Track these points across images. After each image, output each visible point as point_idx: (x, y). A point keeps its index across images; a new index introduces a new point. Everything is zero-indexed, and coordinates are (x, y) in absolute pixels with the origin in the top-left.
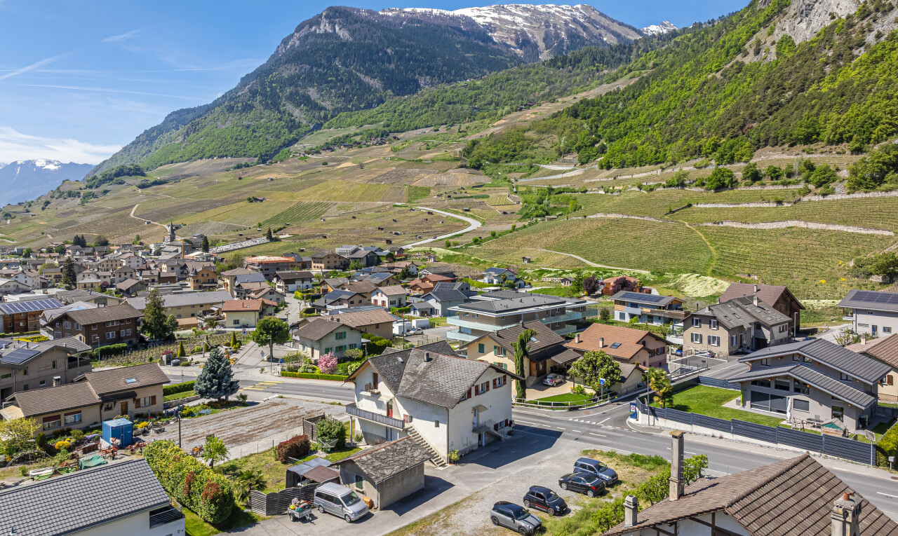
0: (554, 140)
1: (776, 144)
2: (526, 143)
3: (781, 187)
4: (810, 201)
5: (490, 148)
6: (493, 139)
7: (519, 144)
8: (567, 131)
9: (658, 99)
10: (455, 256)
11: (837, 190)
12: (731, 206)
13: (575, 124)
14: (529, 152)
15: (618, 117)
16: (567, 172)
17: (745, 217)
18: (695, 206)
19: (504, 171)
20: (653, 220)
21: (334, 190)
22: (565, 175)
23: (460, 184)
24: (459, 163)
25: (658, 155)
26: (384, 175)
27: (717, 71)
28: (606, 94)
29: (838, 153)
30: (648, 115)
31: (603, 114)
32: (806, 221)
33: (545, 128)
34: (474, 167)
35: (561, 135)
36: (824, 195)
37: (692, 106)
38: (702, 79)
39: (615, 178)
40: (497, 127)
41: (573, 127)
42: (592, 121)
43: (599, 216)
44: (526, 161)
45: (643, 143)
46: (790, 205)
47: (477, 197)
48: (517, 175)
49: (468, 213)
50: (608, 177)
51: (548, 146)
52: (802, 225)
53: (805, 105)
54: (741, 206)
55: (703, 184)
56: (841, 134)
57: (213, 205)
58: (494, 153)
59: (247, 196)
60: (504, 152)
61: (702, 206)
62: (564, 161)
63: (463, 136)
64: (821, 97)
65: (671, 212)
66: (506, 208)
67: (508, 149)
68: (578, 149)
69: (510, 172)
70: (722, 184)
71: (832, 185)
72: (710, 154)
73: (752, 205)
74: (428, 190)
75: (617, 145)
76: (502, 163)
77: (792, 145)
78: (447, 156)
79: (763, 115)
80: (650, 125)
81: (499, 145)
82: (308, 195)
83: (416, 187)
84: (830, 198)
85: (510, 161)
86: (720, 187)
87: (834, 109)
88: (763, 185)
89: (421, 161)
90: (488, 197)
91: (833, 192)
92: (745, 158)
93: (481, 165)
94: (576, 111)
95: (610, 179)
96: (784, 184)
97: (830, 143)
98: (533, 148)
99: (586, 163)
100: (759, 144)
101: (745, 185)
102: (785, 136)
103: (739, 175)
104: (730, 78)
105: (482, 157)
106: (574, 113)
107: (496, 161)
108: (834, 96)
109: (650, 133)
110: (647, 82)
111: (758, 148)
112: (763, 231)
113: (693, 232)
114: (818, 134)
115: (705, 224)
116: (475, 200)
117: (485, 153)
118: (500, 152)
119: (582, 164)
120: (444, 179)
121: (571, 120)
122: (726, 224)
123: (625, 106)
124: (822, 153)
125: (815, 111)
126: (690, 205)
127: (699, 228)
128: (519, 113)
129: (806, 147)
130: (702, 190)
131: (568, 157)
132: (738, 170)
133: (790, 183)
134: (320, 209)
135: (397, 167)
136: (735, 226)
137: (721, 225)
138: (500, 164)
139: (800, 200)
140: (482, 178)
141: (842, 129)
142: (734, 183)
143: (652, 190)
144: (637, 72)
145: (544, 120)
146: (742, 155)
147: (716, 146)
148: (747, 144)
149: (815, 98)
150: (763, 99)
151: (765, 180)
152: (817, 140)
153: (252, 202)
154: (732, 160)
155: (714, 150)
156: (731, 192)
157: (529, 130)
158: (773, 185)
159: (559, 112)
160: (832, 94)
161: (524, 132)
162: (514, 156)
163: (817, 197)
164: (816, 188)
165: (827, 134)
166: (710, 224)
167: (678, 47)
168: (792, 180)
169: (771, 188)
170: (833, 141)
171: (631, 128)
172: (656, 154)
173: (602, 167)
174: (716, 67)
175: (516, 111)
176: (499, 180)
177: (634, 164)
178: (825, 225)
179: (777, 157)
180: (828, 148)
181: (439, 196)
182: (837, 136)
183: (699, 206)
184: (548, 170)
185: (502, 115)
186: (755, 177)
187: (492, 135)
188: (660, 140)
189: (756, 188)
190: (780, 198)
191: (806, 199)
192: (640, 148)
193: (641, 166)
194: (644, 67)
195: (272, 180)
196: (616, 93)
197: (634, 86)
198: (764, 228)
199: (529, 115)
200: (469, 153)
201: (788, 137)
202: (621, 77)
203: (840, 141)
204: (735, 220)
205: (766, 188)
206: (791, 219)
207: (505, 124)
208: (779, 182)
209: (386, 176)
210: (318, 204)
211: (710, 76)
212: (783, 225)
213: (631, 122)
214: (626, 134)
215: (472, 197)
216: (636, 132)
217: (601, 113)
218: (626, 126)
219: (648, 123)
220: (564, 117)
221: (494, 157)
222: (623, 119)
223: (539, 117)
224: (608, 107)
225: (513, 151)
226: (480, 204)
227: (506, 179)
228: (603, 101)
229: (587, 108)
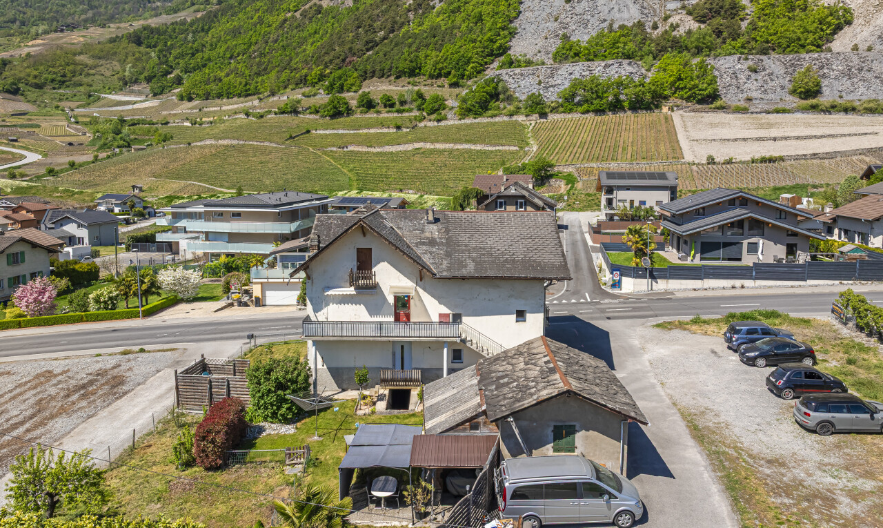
0: (115, 68)
1: (382, 76)
2: (79, 68)
3: (396, 115)
4: (425, 126)
5: (28, 70)
6: (31, 60)
7: (68, 68)
8: (131, 59)
9: (236, 33)
10: (31, 187)
11: (449, 116)
12: (352, 132)
13: (140, 52)
14: (86, 80)
15: (192, 48)
16: (139, 103)
17: (369, 141)
18: (314, 132)
19: (52, 99)
20: (274, 145)
22: (136, 106)
25: (248, 87)
27: (296, 11)
28: (172, 23)
29: (439, 86)
30: (228, 48)
31: (172, 45)
32: (432, 142)
33: (104, 53)
34: (8, 92)
35: (123, 62)
36: (439, 121)
37: (276, 41)
38: (281, 17)
39: (200, 110)
40: (34, 47)
41: (137, 55)
42: (159, 51)
43: (208, 142)
44: (82, 89)
45: (227, 75)
46: (408, 130)
47: (22, 126)
48: (73, 105)
49: (16, 144)
50: (191, 109)
51: (108, 73)
52: (429, 146)
53: (402, 43)
54: (361, 131)
55: (317, 112)
56: (441, 69)
58: (35, 77)
60: (50, 77)
61: (321, 132)
62: (132, 92)
64: (415, 36)
65: (291, 137)
66: (69, 139)
67: (55, 73)
68: (149, 80)
69: (60, 100)
70: (338, 112)
71: (443, 112)
72: (316, 83)
73: (372, 131)
75: (197, 76)
76: (47, 89)
77: (398, 78)
79: (362, 50)
80: (231, 58)
81: (42, 68)
84: (443, 123)
85: (59, 88)
86: (336, 114)
87: (430, 48)
88: (378, 112)
90: (39, 126)
91: (445, 118)
92: (354, 88)
93: (18, 89)
94: (140, 38)
95: (195, 111)
96: (399, 111)
97: (431, 77)
98: (89, 74)
99: (160, 94)
100: (365, 76)
101: (361, 113)
102: (390, 69)
103: (353, 103)
104: (311, 19)
105: (19, 80)
106: (137, 39)
107: (39, 86)
108: (427, 37)
109: (232, 66)
110: (215, 16)
111: (365, 80)
112: (391, 153)
113: (320, 156)
114: (420, 69)
115: (329, 149)
116: (20, 130)
117: (22, 75)
118: (44, 76)
119: (155, 95)
121: (133, 47)
122: (351, 148)
123: (195, 39)
124: (425, 85)
125: (414, 48)
126: (308, 132)
127: (325, 153)
128: (61, 35)
129: (411, 80)
130: (318, 117)
131: (136, 88)
132: (352, 98)
133: (404, 110)
136: (360, 150)
137: (345, 149)
138: (45, 89)
139: (416, 126)
140: (21, 104)
141: (441, 65)
142: (349, 112)
143: (262, 117)
144: (202, 7)
145: (99, 42)
146: (352, 85)
147: (322, 77)
148: (355, 74)
149: (410, 38)
150: (357, 36)
151: (378, 108)
152: (419, 74)
154: (341, 90)
155: (320, 80)
156: (347, 119)
157: (80, 53)
158: (388, 112)
159: (117, 37)
160: (426, 34)
161: (75, 55)
162: (64, 82)
163: (431, 122)
164: (429, 115)
165: (428, 68)
166: (335, 149)
168: (406, 107)
169: (386, 115)
170: (434, 75)
171: (209, 59)
172: (246, 85)
173: (182, 98)
174: (294, 7)
175: (56, 31)
176: (48, 109)
177: (220, 96)
178: (452, 145)
179: (384, 87)
180: (429, 82)
182: (437, 71)
183: (318, 132)
184: (112, 101)
185: (37, 34)
186: (369, 105)
187: (29, 55)
188: (247, 73)
189: (372, 116)
190: (399, 124)
191: (422, 124)
192: (225, 80)
193: (228, 98)
196: (182, 24)
197: (202, 18)
198: (391, 150)
199: (76, 38)
201: (394, 69)
202: (184, 9)
203: (439, 76)
204: (359, 144)
205: (382, 116)
206: (416, 141)
207: (43, 44)
208: (394, 109)
211: (289, 15)
212: (410, 147)
213: (207, 53)
214: (204, 66)
215: (14, 126)
216: (216, 64)
217: (169, 43)
218: (203, 57)
219: (229, 56)
220: (125, 43)
221: (36, 81)
222: (197, 51)
223: (89, 41)
224: (176, 38)
225: (62, 76)
226: (29, 134)
227: (57, 107)
228: (169, 30)
229: (151, 36)
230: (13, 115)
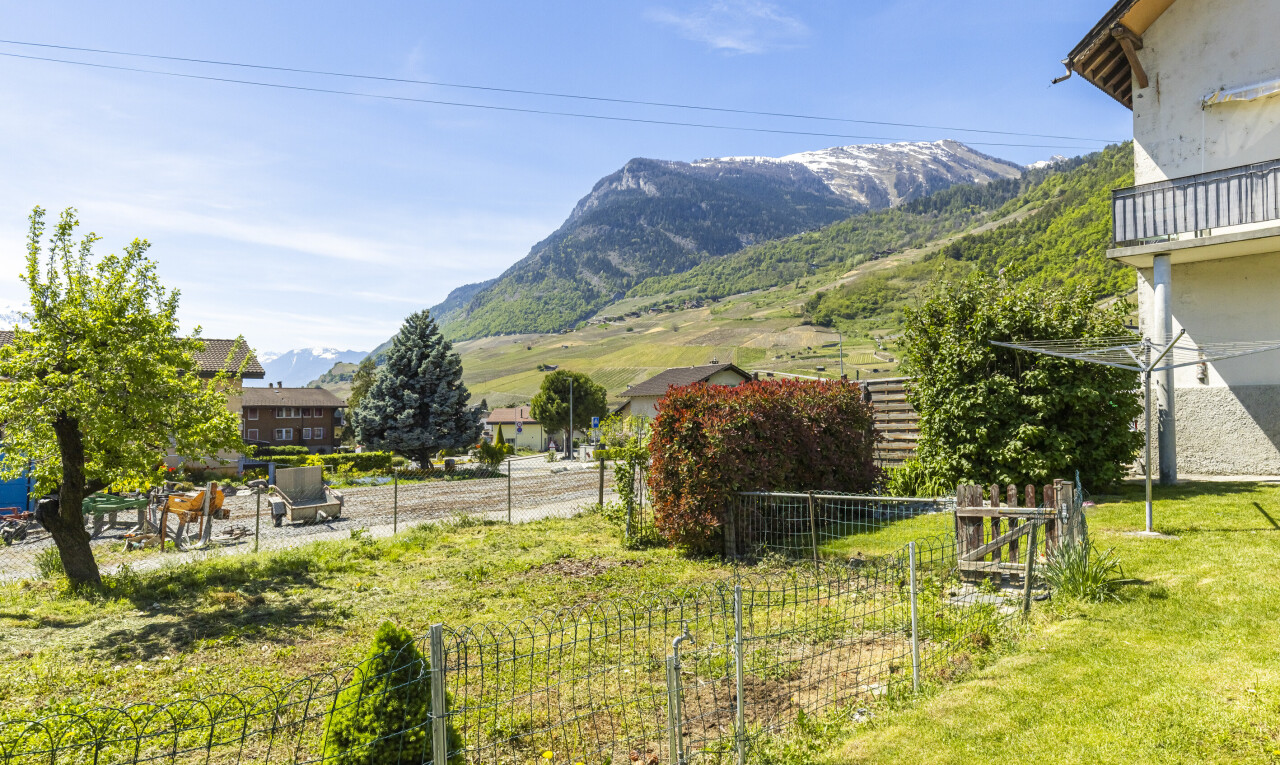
2: (890, 293)
5: (841, 301)
6: (845, 290)
7: (880, 294)
8: (948, 275)
9: (1083, 222)
13: (958, 267)
14: (897, 304)
15: (1023, 251)
19: (863, 328)
21: (643, 354)
23: (804, 344)
24: (802, 320)
26: (705, 336)
28: (999, 228)
30: (1073, 242)
31: (998, 253)
33: (918, 273)
34: (822, 324)
40: (849, 277)
41: (955, 270)
42: (982, 261)
45: (1072, 275)
47: (831, 356)
48: (882, 332)
49: (823, 373)
57: (497, 375)
58: (848, 307)
59: (536, 365)
60: (861, 305)
63: (803, 292)
66: (875, 367)
67: (867, 301)
69: (871, 329)
74: (764, 352)
76: (858, 318)
78: (785, 312)
80: (1077, 254)
81: (854, 297)
82: (610, 361)
83: (747, 349)
85: (870, 316)
89: (751, 319)
90: (846, 356)
93: (831, 321)
94: (959, 250)
98: (901, 299)
105: (832, 311)
106: (956, 253)
107: (850, 317)
109: (1079, 264)
110: (1056, 209)
116: (828, 360)
117: (835, 306)
118: (856, 305)
120: (783, 338)
121: (952, 262)
123: (1028, 241)
128: (874, 262)
134: (625, 376)
135: (721, 326)
138: (856, 319)
140: (832, 336)
144: (1039, 202)
145: (913, 263)
153: (542, 370)
157: (893, 277)
159: (933, 253)
161: (887, 279)
162: (876, 309)
167: (1095, 166)
171: (1047, 261)
175: (871, 259)
176: (858, 339)
181: (778, 357)
185: (852, 266)
187: (842, 286)
188: (1101, 267)
194: (1046, 195)
195: (567, 347)
196: (1013, 225)
197: (1039, 215)
199: (890, 263)
200: (814, 308)
202: (1014, 211)
207: (857, 274)
209: (709, 338)
210: (624, 370)
213: (1044, 254)
214: (1039, 269)
215: (824, 356)
216: (1056, 264)
217: (994, 251)
218: (1038, 259)
219: (1074, 252)
220: (942, 257)
221: (848, 311)
222: (1031, 254)
223: (902, 263)
224: (1004, 243)
225: (873, 304)
226: (837, 363)
227: (866, 336)
228: (995, 236)
229: (973, 246)
230: (824, 347)
